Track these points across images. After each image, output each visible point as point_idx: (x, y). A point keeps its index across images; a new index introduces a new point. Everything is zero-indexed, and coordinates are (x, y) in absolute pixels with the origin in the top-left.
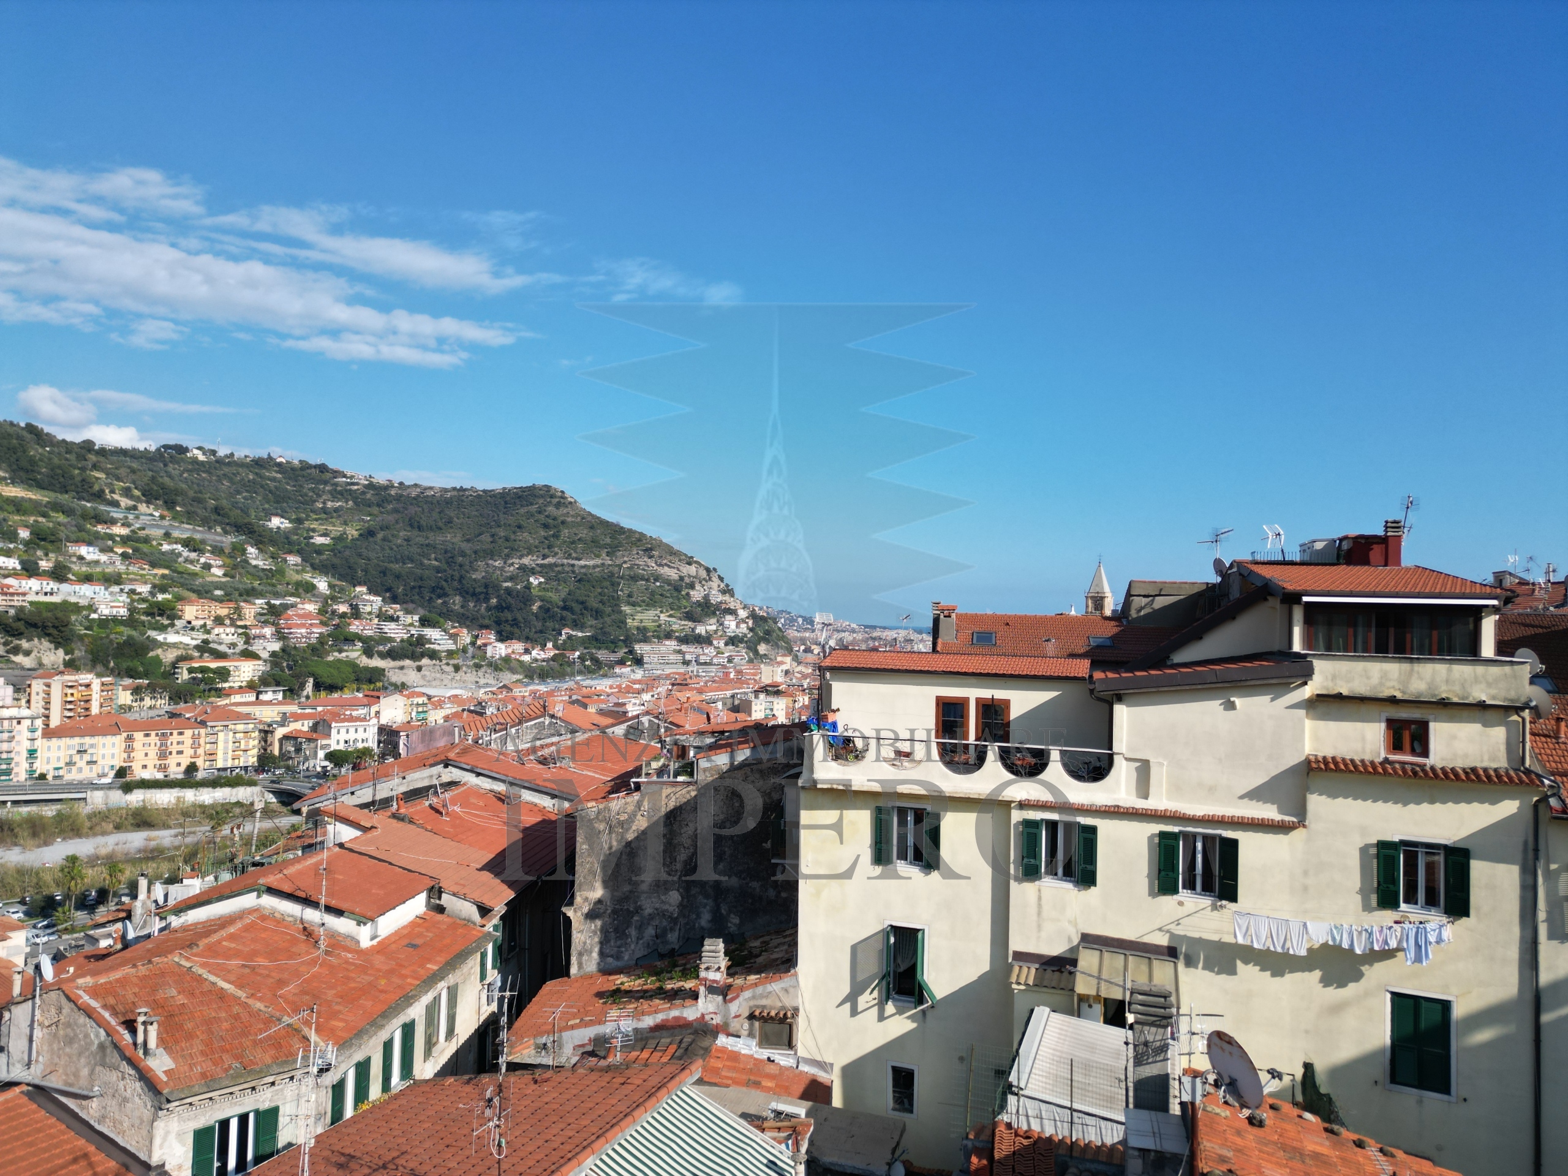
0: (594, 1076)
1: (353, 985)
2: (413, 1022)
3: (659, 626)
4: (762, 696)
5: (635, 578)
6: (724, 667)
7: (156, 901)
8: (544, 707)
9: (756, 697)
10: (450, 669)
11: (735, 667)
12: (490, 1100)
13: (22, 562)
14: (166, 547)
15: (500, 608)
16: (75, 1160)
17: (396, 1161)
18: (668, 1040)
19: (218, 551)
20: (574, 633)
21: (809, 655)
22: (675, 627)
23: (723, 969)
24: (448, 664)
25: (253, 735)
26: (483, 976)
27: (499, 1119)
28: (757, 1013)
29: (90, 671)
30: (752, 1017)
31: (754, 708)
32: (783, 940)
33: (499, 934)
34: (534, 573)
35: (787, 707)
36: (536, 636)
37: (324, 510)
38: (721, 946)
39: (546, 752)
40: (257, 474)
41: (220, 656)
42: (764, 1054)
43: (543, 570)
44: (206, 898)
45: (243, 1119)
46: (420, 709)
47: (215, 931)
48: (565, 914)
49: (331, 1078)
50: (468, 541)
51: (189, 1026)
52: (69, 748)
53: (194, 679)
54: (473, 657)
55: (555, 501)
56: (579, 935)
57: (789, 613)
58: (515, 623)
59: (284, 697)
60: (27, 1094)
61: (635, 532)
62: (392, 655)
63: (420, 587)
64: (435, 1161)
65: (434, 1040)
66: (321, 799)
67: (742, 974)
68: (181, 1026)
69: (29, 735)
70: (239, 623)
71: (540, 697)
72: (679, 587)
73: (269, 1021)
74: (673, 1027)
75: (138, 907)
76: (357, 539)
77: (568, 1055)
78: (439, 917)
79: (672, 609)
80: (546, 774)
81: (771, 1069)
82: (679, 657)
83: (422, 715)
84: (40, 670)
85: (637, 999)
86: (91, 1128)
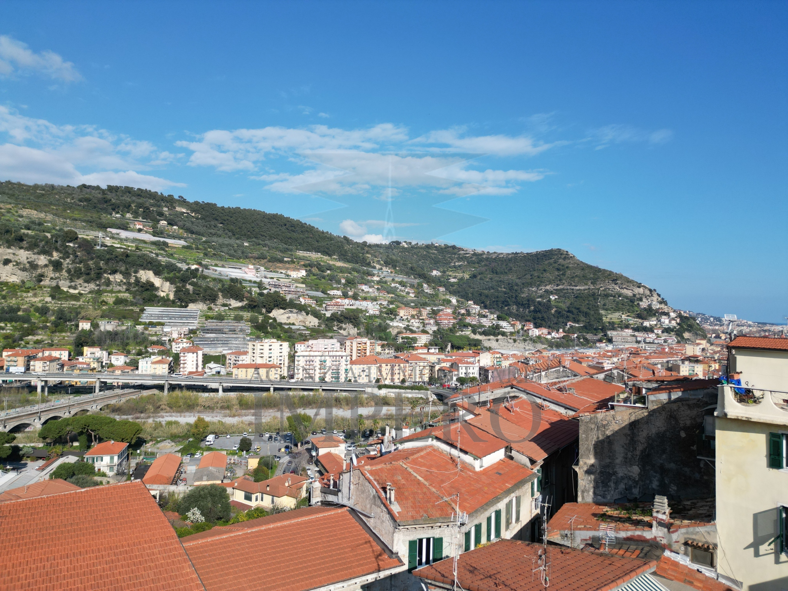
0: (594, 557)
1: (473, 488)
2: (500, 510)
3: (622, 321)
4: (687, 363)
5: (607, 296)
6: (662, 345)
7: (393, 437)
8: (560, 362)
9: (683, 363)
10: (511, 341)
11: (668, 345)
12: (540, 556)
13: (343, 293)
14: (393, 285)
15: (535, 311)
16: (366, 543)
17: (495, 575)
18: (635, 547)
19: (412, 286)
20: (574, 325)
21: (718, 340)
22: (631, 322)
23: (667, 513)
24: (510, 339)
25: (427, 368)
26: (533, 495)
27: (545, 567)
28: (690, 542)
29: (366, 337)
30: (686, 544)
31: (681, 369)
32: (705, 504)
33: (540, 474)
34: (552, 294)
35: (704, 370)
36: (554, 326)
37: (455, 267)
38: (666, 501)
39: (561, 385)
40: (427, 252)
41: (412, 332)
42: (695, 567)
43: (557, 292)
44: (411, 438)
45: (428, 540)
46: (498, 360)
47: (416, 453)
48: (574, 470)
49: (465, 529)
50: (519, 278)
51: (406, 494)
52: (360, 369)
53: (404, 342)
54: (523, 336)
55: (563, 256)
56: (582, 481)
57: (704, 315)
58: (543, 319)
59: (439, 352)
60: (349, 511)
61: (607, 271)
62: (485, 333)
63: (497, 301)
64: (514, 580)
65: (510, 521)
66: (457, 399)
67: (679, 518)
68: (403, 493)
69: (346, 363)
70: (421, 318)
71: (556, 357)
72: (633, 301)
73: (438, 498)
74: (637, 541)
75: (386, 438)
76: (469, 279)
77: (578, 543)
78: (511, 461)
79: (629, 312)
80: (561, 397)
81: (698, 576)
82: (634, 339)
83: (499, 363)
84: (349, 337)
85: (616, 521)
86: (371, 530)
